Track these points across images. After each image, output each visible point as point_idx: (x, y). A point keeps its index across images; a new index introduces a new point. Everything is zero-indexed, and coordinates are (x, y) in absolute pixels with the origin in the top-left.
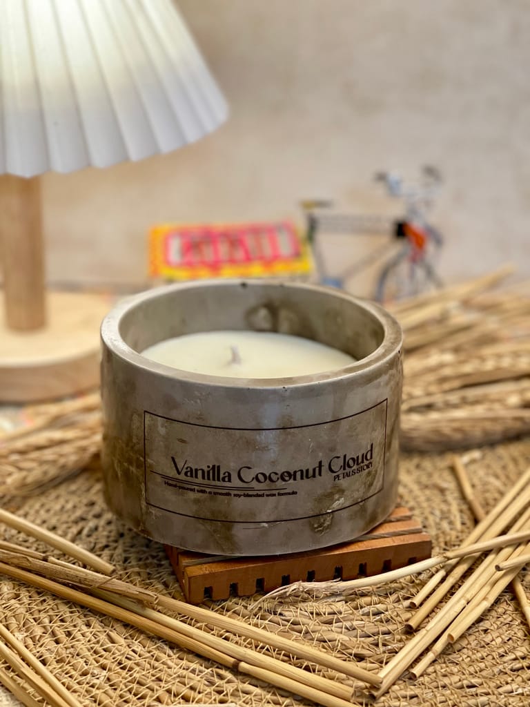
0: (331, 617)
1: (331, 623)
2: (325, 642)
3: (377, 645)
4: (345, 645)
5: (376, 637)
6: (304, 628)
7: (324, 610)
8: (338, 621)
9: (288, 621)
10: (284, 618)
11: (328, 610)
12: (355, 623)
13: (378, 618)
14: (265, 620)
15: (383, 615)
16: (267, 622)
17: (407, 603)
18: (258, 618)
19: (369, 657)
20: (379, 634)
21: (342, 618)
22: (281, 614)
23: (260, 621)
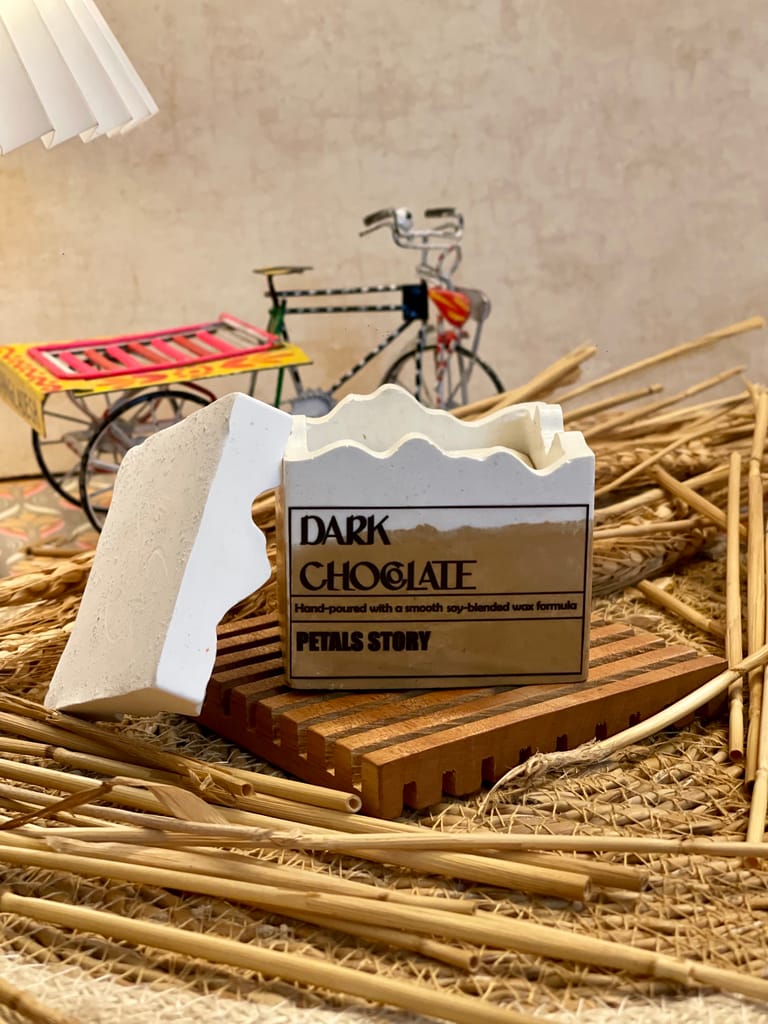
0: (614, 792)
1: (619, 799)
2: (633, 823)
3: (718, 813)
4: (668, 821)
5: (709, 804)
6: (585, 813)
7: (598, 785)
8: (630, 794)
9: (550, 809)
10: (539, 805)
11: (605, 784)
12: (662, 792)
13: (690, 781)
14: (511, 812)
15: (694, 776)
16: (514, 815)
17: (719, 756)
18: (495, 814)
19: (720, 829)
20: (710, 798)
21: (634, 789)
22: (530, 802)
23: (502, 818)
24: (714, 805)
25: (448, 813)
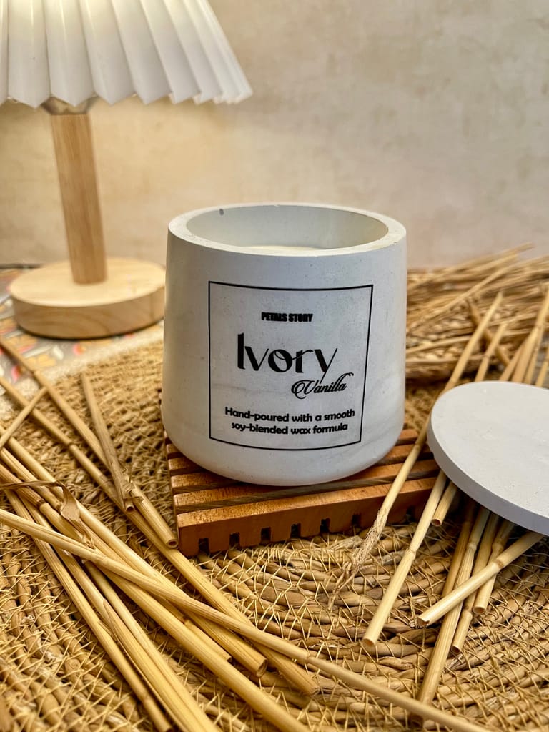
2: (344, 607)
5: (406, 600)
6: (318, 586)
9: (299, 575)
10: (293, 570)
12: (378, 578)
16: (274, 576)
19: (402, 632)
22: (290, 565)
23: (266, 575)
24: (409, 602)
25: (236, 561)
